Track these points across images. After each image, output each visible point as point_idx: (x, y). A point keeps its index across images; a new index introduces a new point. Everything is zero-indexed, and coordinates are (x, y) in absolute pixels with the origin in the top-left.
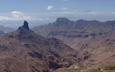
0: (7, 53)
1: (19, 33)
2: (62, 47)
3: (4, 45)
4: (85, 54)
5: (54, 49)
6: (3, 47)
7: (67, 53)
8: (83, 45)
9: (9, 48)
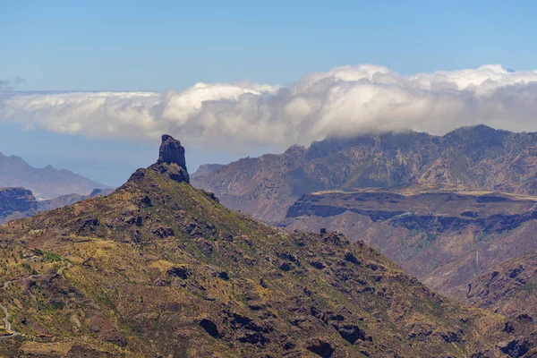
0: (74, 318)
1: (133, 208)
2: (379, 287)
3: (57, 276)
4: (509, 328)
5: (333, 301)
6: (51, 289)
7: (409, 322)
8: (495, 274)
9: (83, 291)
